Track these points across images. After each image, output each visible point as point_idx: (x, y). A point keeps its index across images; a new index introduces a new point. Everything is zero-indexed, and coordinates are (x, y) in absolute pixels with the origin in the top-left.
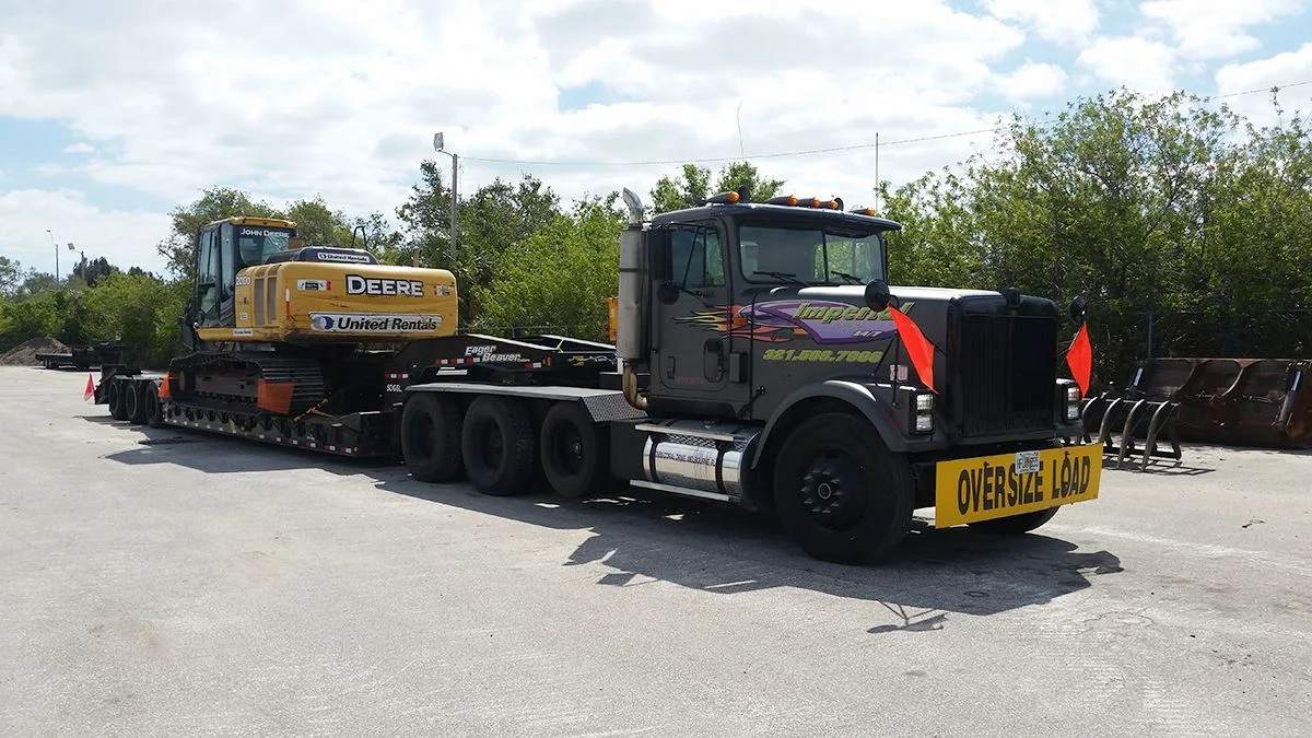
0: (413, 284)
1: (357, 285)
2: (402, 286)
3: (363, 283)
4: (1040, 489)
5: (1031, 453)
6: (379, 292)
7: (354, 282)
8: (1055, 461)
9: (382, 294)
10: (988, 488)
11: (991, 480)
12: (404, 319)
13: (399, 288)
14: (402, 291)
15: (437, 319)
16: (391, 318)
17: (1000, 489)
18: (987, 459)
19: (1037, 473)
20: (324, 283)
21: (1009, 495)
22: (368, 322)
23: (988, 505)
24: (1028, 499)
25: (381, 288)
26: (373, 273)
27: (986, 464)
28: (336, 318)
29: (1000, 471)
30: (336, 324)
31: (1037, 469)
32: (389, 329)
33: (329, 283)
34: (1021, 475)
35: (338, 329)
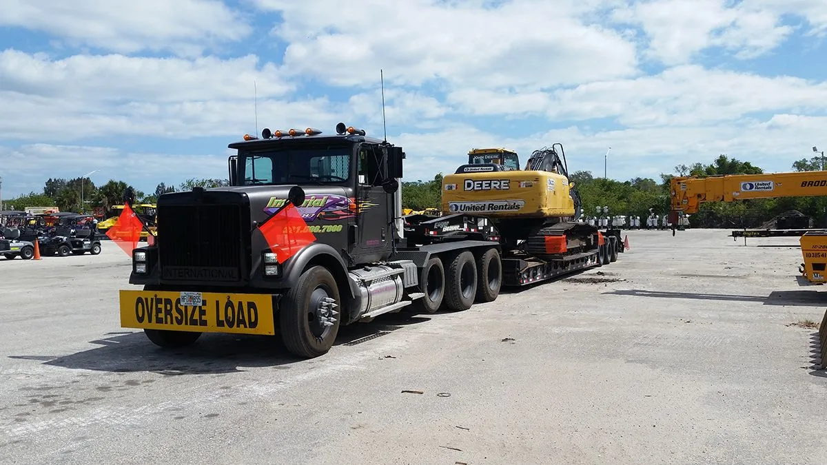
0: (502, 182)
1: (469, 185)
2: (495, 183)
3: (472, 184)
4: (204, 318)
5: (195, 294)
6: (480, 188)
7: (468, 183)
8: (217, 302)
9: (482, 189)
10: (159, 311)
11: (161, 306)
12: (495, 204)
13: (493, 185)
14: (495, 187)
15: (521, 203)
16: (487, 204)
17: (168, 312)
18: (157, 292)
19: (200, 307)
20: (455, 185)
21: (177, 318)
22: (474, 207)
23: (159, 321)
24: (194, 322)
25: (481, 186)
26: (477, 177)
27: (156, 296)
28: (459, 205)
29: (168, 301)
30: (459, 208)
31: (200, 304)
32: (486, 210)
33: (457, 185)
34: (186, 307)
35: (460, 211)
